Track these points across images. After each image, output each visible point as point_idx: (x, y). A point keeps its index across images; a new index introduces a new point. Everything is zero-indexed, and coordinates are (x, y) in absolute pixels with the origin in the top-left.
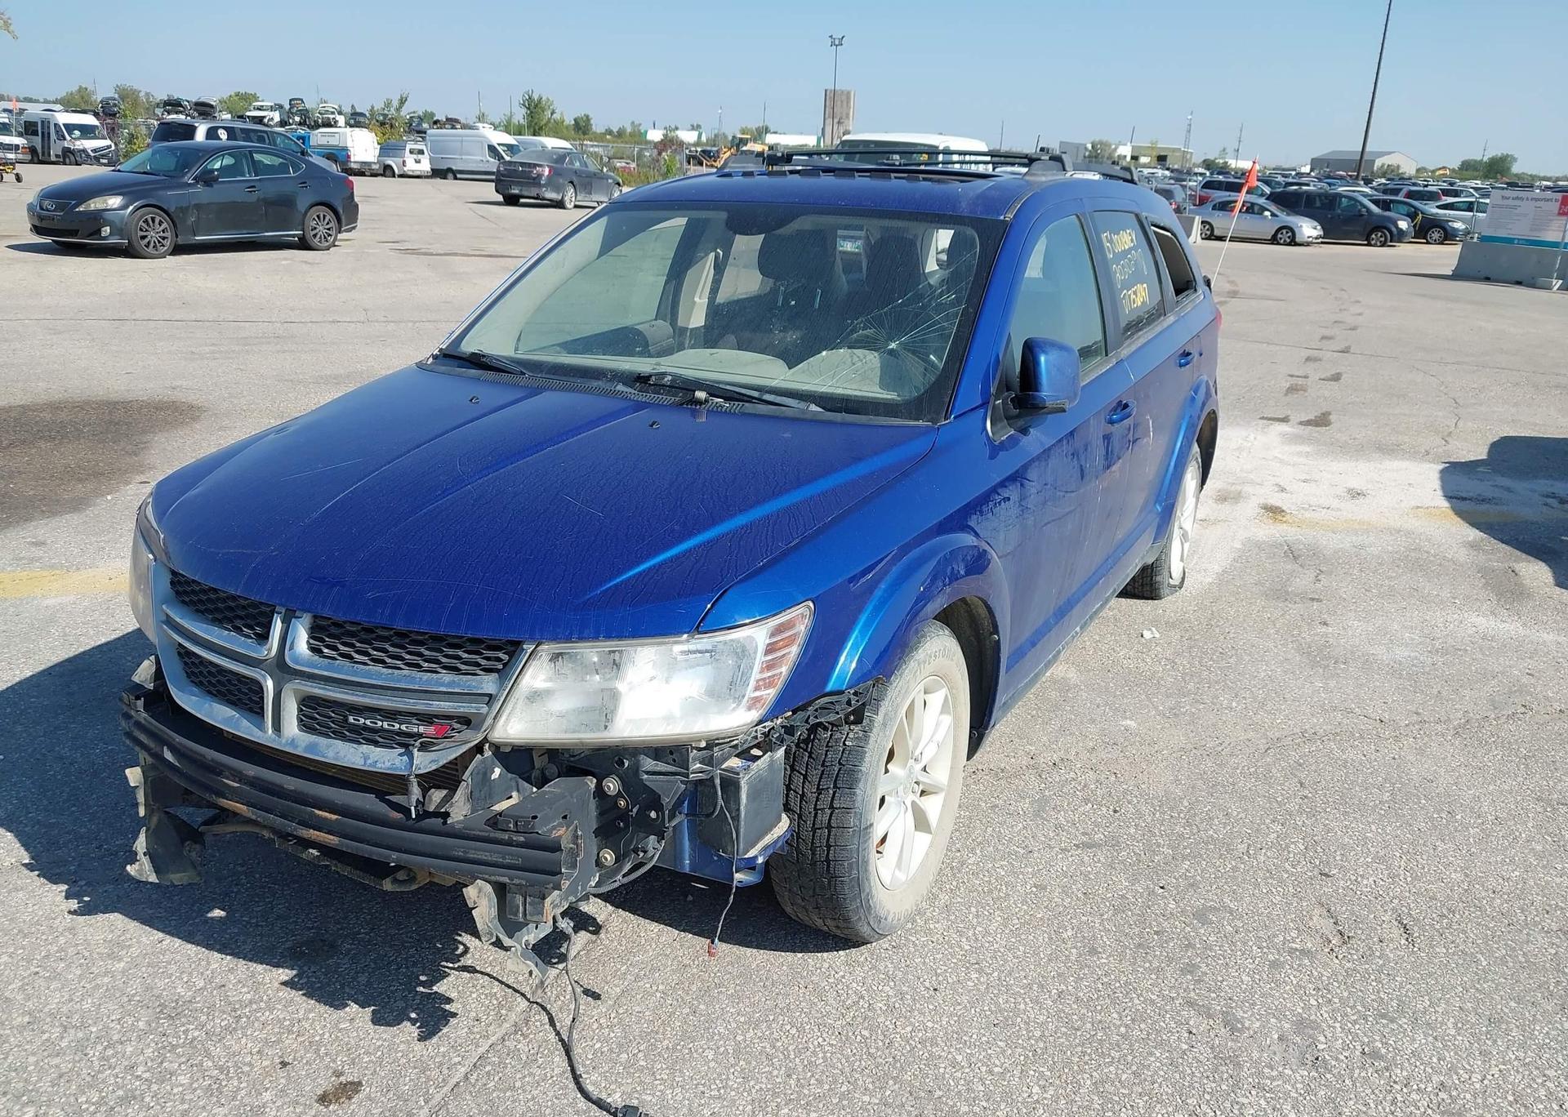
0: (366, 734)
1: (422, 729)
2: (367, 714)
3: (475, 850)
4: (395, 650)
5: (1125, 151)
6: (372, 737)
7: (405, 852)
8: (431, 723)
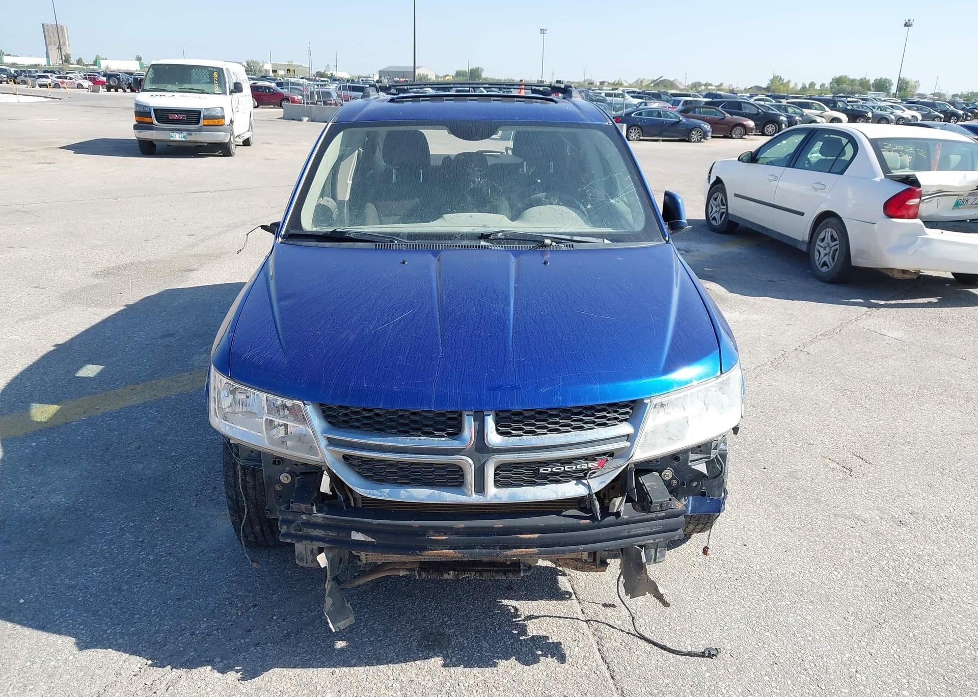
0: (551, 478)
1: (590, 465)
2: (552, 465)
3: (635, 529)
4: (564, 421)
5: (268, 67)
6: (555, 478)
7: (587, 543)
8: (595, 460)
